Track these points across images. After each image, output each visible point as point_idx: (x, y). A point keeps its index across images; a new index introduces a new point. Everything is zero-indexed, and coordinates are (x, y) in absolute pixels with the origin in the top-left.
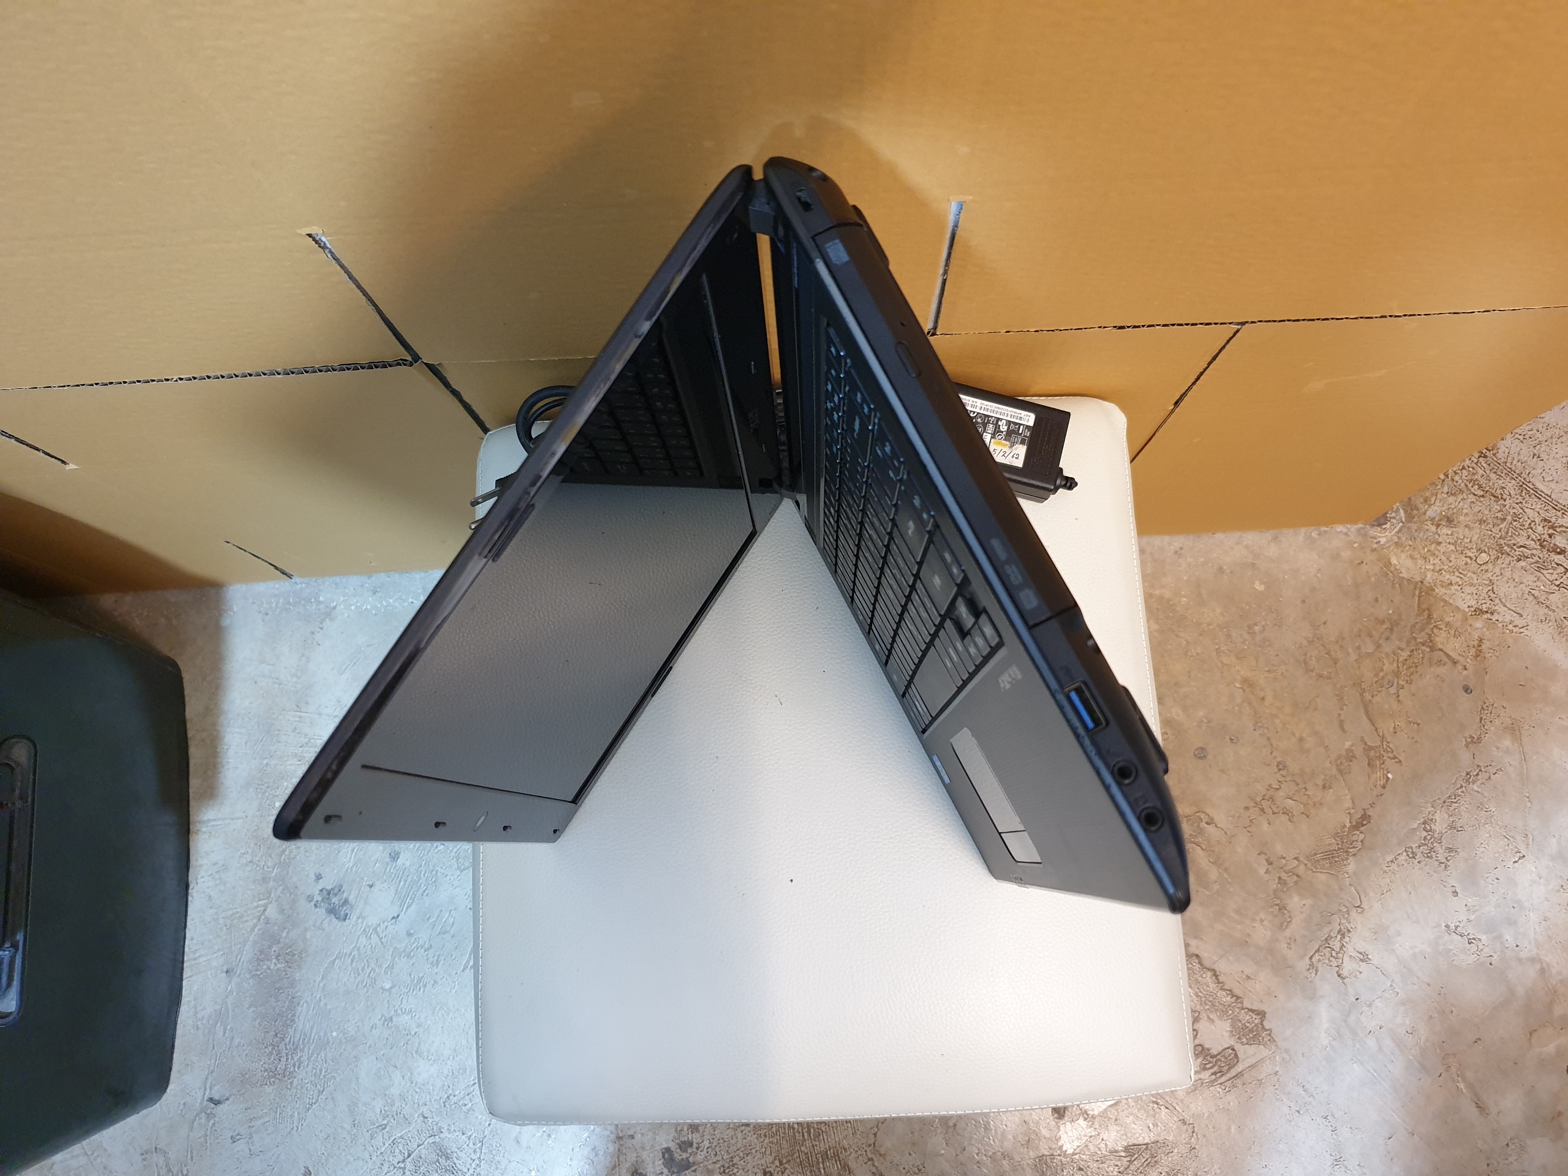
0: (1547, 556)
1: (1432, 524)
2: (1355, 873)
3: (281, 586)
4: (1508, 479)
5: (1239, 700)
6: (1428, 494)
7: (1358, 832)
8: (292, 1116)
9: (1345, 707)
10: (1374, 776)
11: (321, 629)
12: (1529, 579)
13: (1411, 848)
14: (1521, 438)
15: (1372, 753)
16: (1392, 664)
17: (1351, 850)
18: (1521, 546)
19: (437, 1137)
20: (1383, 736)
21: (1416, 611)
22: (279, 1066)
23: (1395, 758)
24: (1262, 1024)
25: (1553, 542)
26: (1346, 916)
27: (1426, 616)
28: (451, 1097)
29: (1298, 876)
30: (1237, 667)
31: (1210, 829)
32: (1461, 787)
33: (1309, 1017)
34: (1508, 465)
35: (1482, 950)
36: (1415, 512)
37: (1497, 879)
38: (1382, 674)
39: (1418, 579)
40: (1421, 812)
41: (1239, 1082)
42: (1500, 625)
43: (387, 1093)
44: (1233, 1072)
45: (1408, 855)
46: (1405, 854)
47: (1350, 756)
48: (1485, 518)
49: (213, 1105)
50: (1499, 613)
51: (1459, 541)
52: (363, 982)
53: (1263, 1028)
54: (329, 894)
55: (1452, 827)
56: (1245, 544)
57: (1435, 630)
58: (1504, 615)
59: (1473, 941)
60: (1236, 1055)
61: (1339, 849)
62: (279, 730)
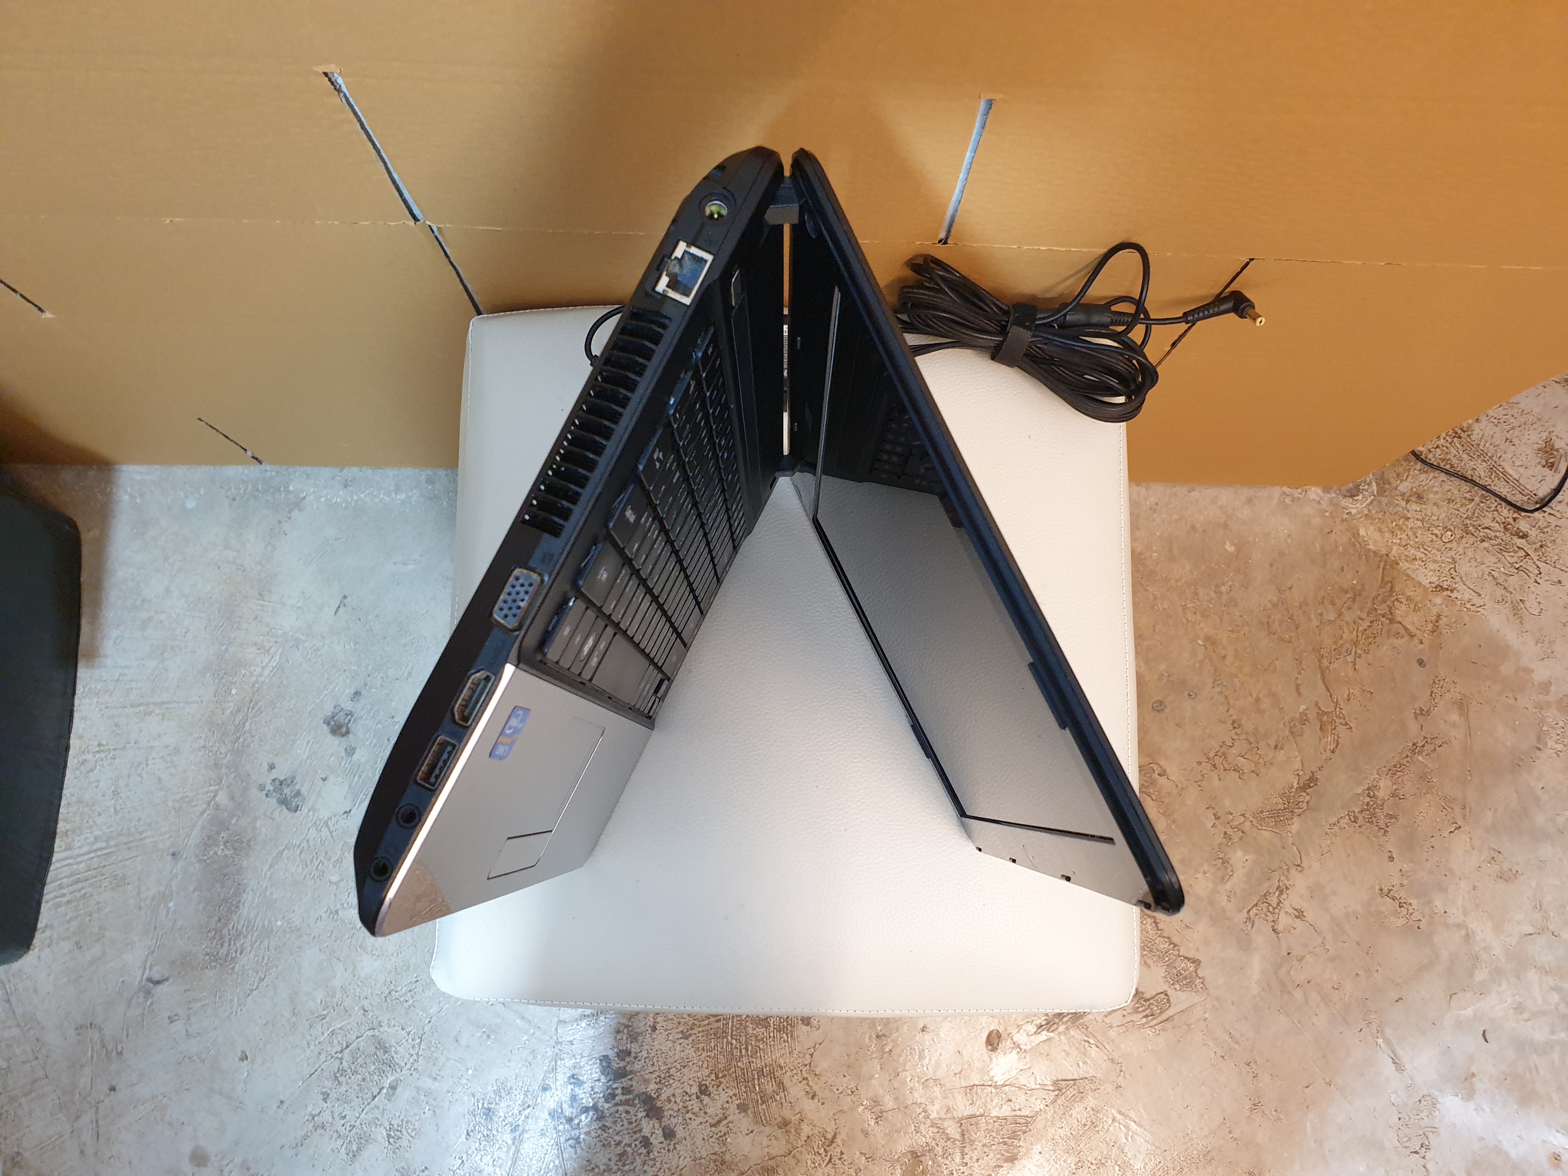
0: (1509, 539)
1: (1403, 499)
2: (1298, 833)
3: (253, 471)
4: (1479, 461)
5: (1200, 656)
6: (1401, 469)
7: (1304, 794)
8: (232, 1001)
9: (1302, 672)
10: (1325, 740)
11: (289, 518)
12: (1490, 560)
13: (1354, 812)
14: (1496, 421)
15: (1325, 718)
16: (1351, 633)
17: (1296, 811)
18: (1486, 528)
19: (376, 1031)
20: (1337, 702)
21: (1379, 583)
22: (221, 951)
23: (1347, 724)
24: (1196, 972)
25: (1517, 526)
26: (1286, 873)
27: (1389, 589)
28: (393, 993)
29: (1242, 832)
30: (1201, 625)
31: (1163, 780)
32: (1407, 756)
33: (1242, 968)
34: (1481, 447)
35: (1412, 914)
36: (1387, 486)
37: (1433, 847)
38: (1341, 642)
39: (1384, 552)
40: (1366, 778)
41: (1168, 1025)
42: (1459, 603)
43: (329, 984)
44: (1165, 1016)
45: (1350, 819)
46: (1347, 817)
47: (1304, 719)
48: (1453, 498)
49: (151, 985)
50: (1458, 591)
51: (1427, 518)
52: (310, 874)
53: (1197, 975)
54: (281, 783)
55: (1394, 795)
56: (1219, 504)
58: (1463, 593)
59: (1404, 905)
60: (1168, 1000)
61: (1285, 808)
62: (240, 617)
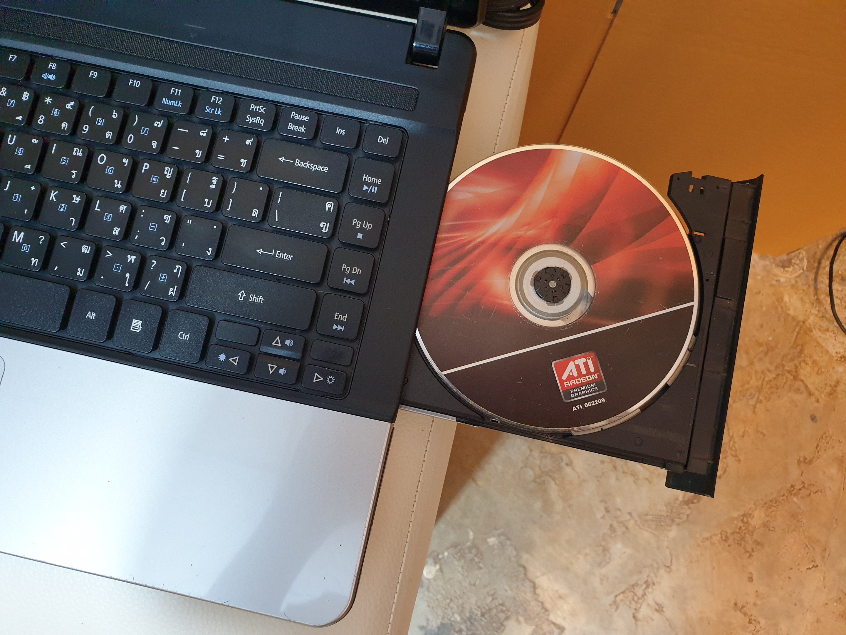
2: (674, 539)
7: (686, 508)
13: (727, 532)
17: (677, 520)
20: (732, 436)
21: (792, 344)
26: (655, 571)
27: (798, 351)
29: (626, 528)
31: (568, 470)
32: (784, 495)
36: (816, 265)
37: (789, 578)
38: (747, 386)
39: (801, 318)
40: (744, 506)
45: (722, 537)
46: (719, 536)
55: (765, 525)
57: (802, 364)
